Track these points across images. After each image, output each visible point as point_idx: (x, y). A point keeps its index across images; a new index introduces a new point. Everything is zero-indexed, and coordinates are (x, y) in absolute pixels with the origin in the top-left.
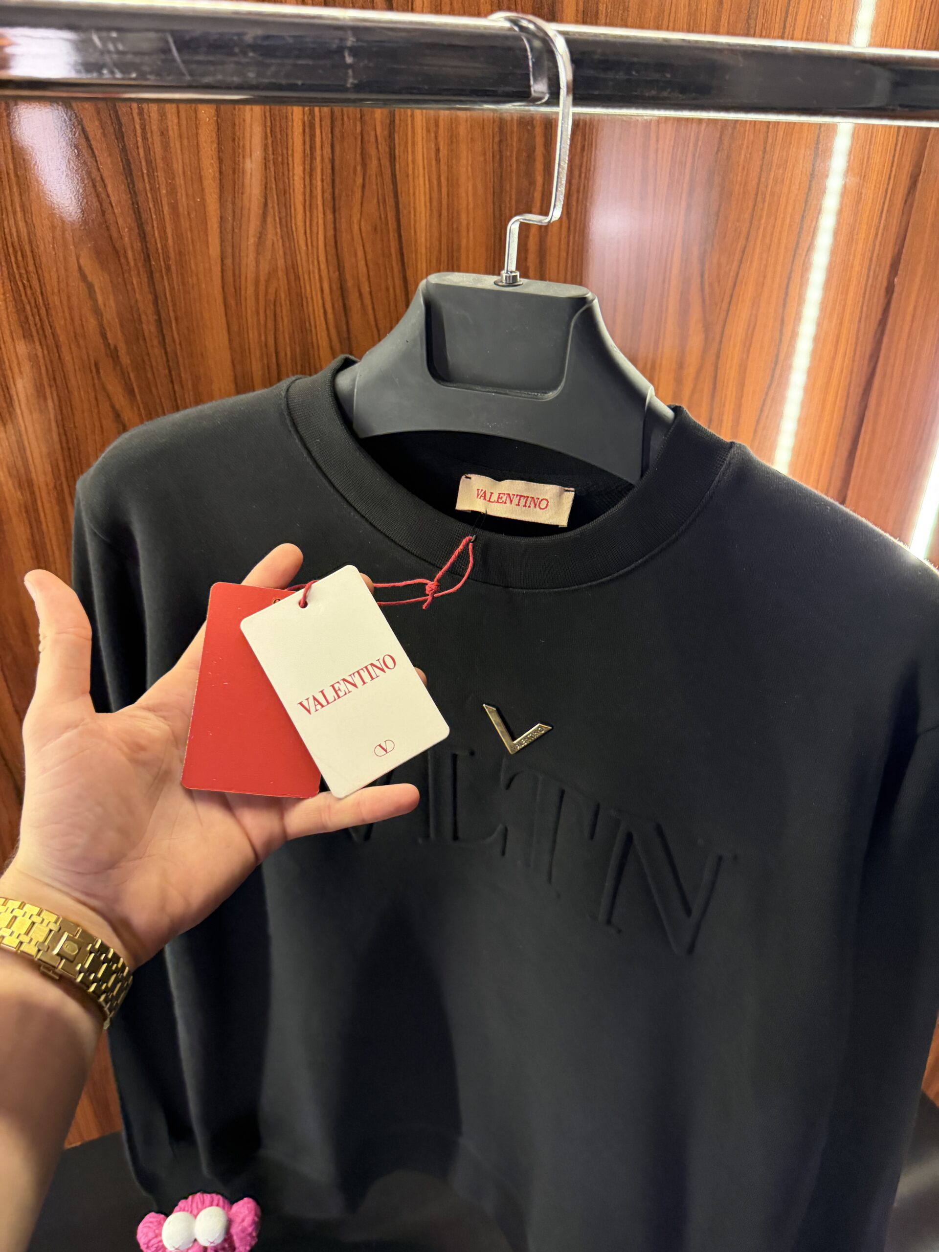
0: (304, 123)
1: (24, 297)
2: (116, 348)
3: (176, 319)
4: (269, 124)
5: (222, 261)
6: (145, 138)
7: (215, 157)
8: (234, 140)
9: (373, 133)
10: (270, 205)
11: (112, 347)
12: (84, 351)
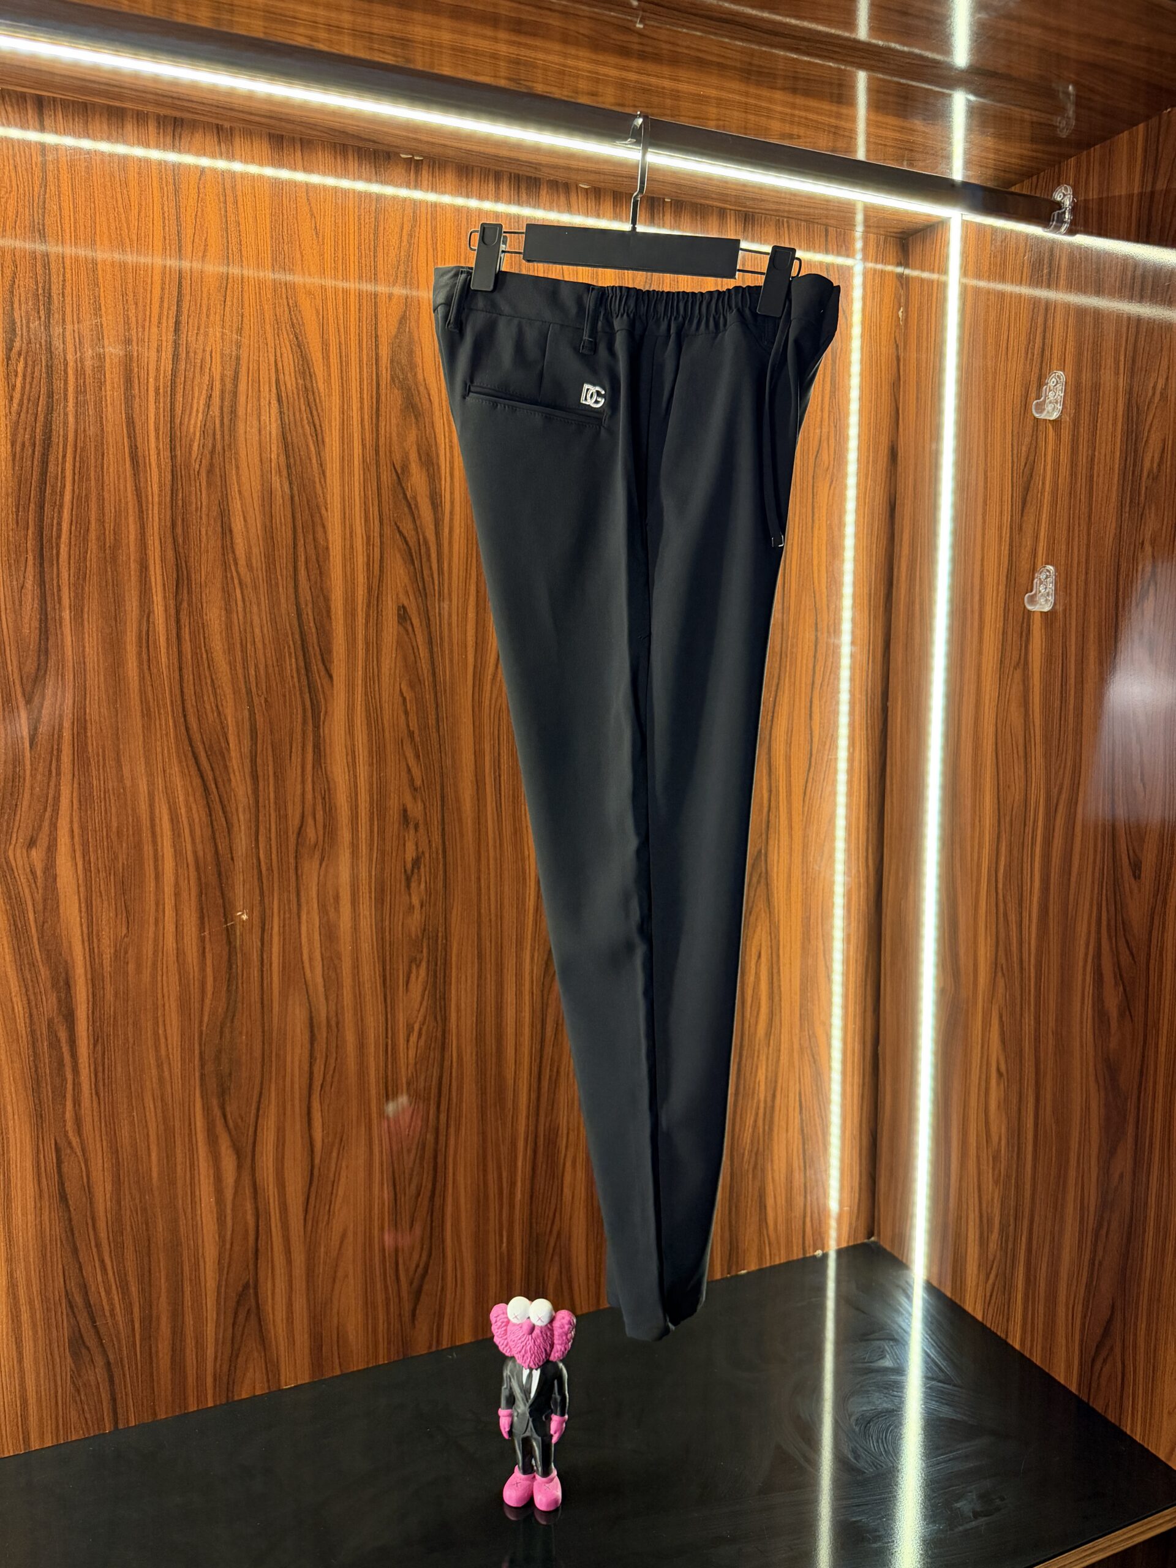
2: (413, 731)
3: (446, 718)
11: (411, 731)
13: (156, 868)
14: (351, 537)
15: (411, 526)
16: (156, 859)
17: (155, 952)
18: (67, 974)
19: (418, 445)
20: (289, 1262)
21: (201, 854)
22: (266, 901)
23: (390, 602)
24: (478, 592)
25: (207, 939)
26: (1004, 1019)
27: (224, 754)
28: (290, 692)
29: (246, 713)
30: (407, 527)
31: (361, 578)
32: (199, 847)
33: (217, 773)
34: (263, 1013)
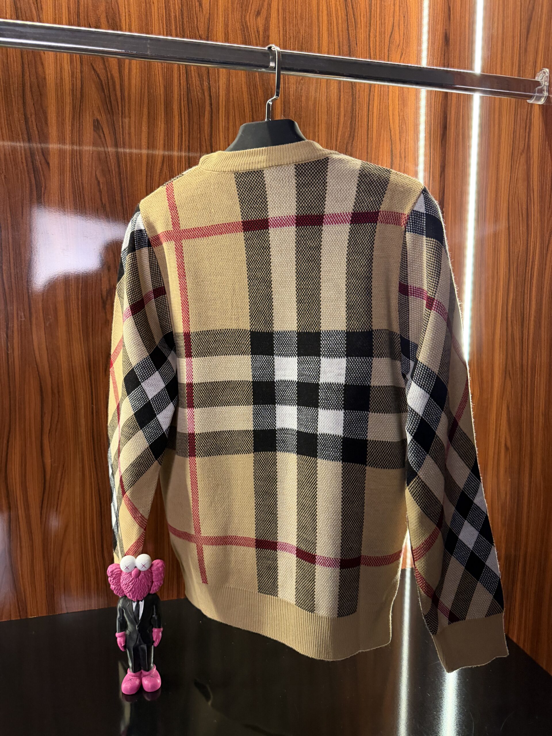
0: (179, 133)
1: (76, 184)
2: (105, 204)
3: (128, 196)
4: (166, 133)
5: (146, 177)
6: (123, 135)
7: (147, 141)
8: (153, 137)
9: (204, 138)
10: (165, 159)
11: (104, 204)
12: (94, 205)
14: (61, 71)
15: (102, 66)
19: (106, 13)
20: (31, 539)
22: (9, 308)
23: (88, 117)
24: (149, 113)
26: (510, 409)
28: (21, 172)
30: (99, 67)
31: (68, 100)
34: (9, 380)
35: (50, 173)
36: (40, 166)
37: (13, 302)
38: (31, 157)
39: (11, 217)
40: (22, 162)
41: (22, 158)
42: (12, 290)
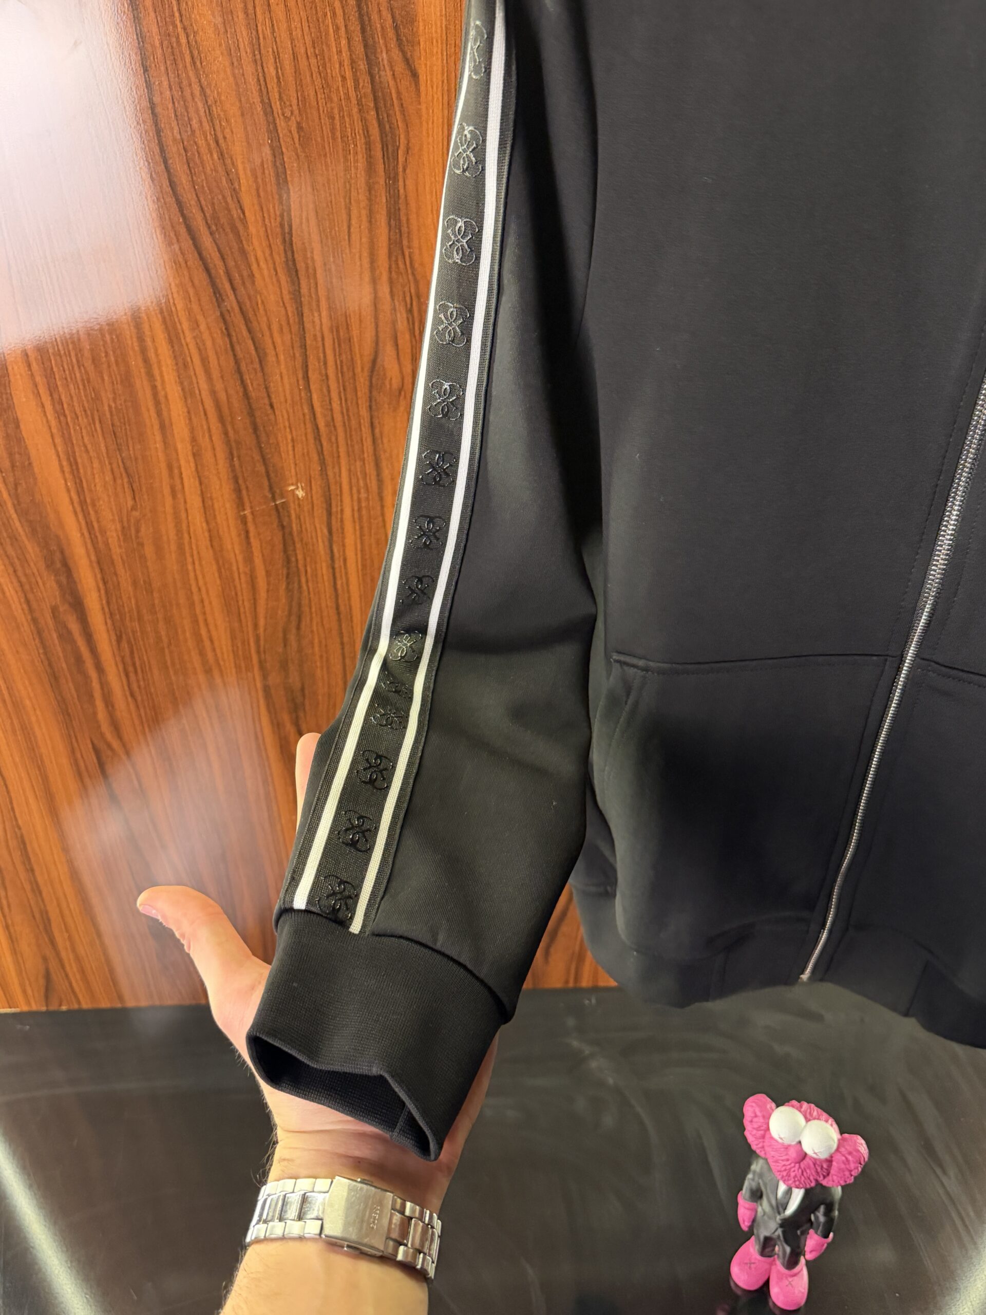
13: (159, 414)
16: (157, 403)
17: (179, 532)
18: (62, 552)
21: (222, 396)
22: (330, 473)
25: (250, 518)
27: (237, 229)
28: (341, 109)
29: (267, 151)
32: (219, 386)
33: (231, 263)
35: (420, 104)
36: (392, 83)
37: (339, 457)
38: (367, 56)
39: (322, 242)
40: (344, 78)
41: (341, 64)
42: (335, 427)
